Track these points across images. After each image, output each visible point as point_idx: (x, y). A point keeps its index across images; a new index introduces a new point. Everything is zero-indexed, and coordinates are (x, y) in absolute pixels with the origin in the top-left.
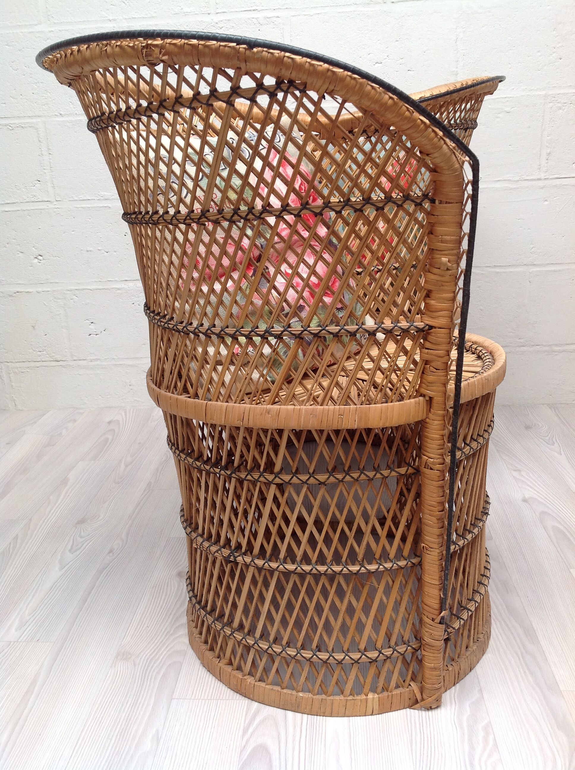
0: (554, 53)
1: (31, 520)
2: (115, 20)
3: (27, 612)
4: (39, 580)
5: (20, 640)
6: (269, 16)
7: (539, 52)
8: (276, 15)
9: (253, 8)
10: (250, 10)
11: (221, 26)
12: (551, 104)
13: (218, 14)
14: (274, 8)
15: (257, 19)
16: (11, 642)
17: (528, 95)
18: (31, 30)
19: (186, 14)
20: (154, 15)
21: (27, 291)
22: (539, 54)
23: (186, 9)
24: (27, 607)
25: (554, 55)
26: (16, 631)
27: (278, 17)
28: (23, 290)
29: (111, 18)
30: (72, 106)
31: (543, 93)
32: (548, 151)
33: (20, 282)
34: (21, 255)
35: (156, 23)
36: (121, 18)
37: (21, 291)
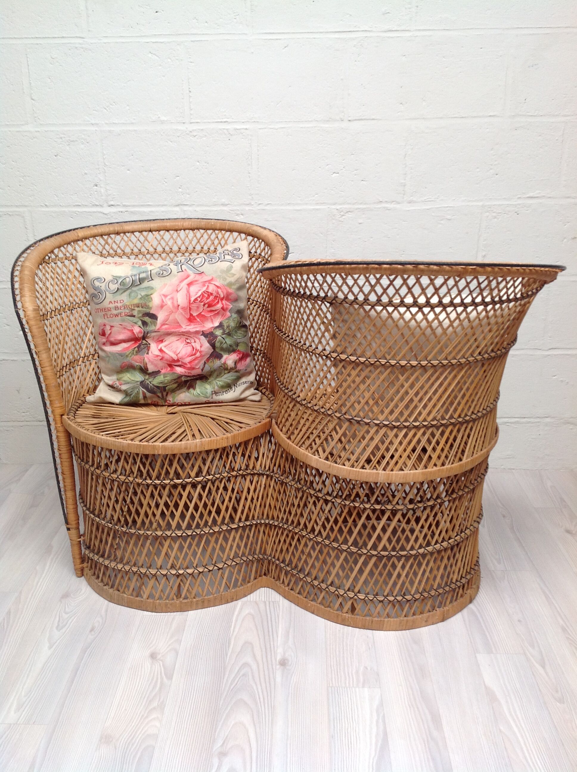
0: (491, 169)
1: (21, 592)
2: (97, 124)
3: (23, 693)
5: (18, 723)
6: (238, 127)
7: (478, 168)
8: (245, 127)
9: (225, 120)
10: (221, 122)
11: (195, 134)
12: (487, 214)
13: (193, 124)
14: (243, 121)
15: (227, 129)
16: (11, 724)
17: (468, 205)
18: (19, 129)
19: (162, 122)
20: (134, 121)
21: (12, 359)
22: (478, 170)
23: (163, 118)
24: (23, 688)
25: (491, 171)
26: (15, 713)
27: (246, 129)
28: (8, 358)
29: (93, 122)
30: (56, 198)
31: (481, 204)
32: (484, 253)
33: (6, 351)
34: (7, 327)
35: (135, 129)
36: (103, 123)
37: (6, 358)
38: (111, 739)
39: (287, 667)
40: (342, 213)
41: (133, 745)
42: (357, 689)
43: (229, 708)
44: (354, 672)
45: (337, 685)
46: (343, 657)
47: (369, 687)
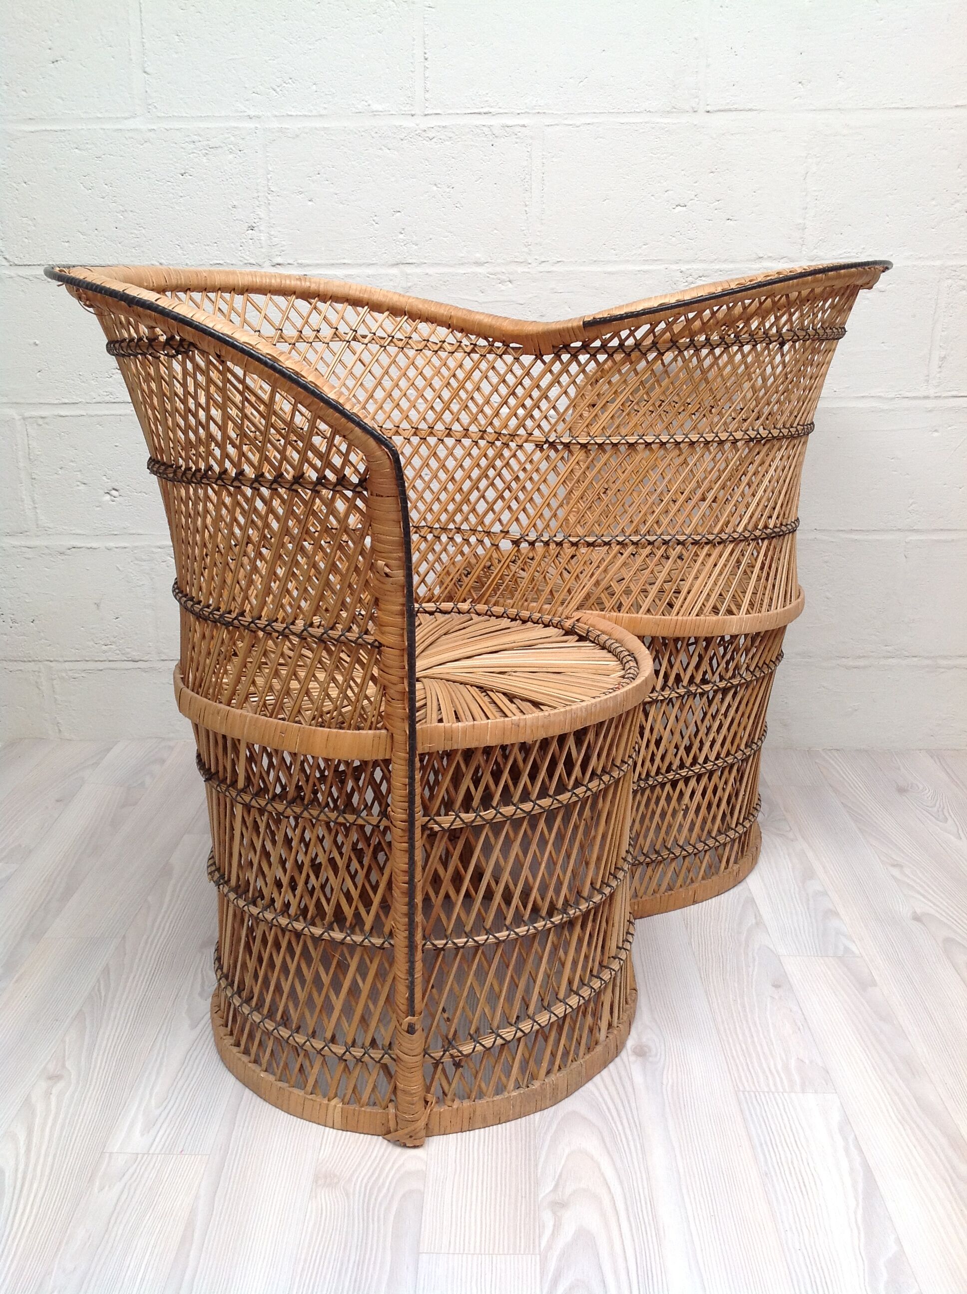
0: (958, 201)
2: (259, 117)
3: (153, 1102)
4: (160, 1048)
5: (151, 1152)
6: (510, 123)
7: (933, 199)
8: (522, 122)
9: (485, 110)
10: (479, 113)
11: (431, 135)
12: (950, 281)
13: (429, 117)
14: (519, 112)
15: (490, 127)
16: (138, 1154)
17: (915, 266)
18: (120, 127)
19: (375, 114)
20: (323, 112)
21: (89, 545)
22: (934, 203)
23: (376, 107)
24: (151, 1093)
25: (957, 205)
26: (142, 1135)
27: (524, 126)
28: (82, 545)
29: (252, 113)
30: (180, 252)
31: (938, 263)
32: (943, 353)
33: (79, 532)
34: (82, 487)
35: (326, 126)
36: (269, 114)
37: (79, 545)
38: (336, 1180)
39: (651, 1059)
40: (690, 279)
41: (379, 1191)
42: (793, 1095)
43: (554, 1127)
44: (779, 1067)
45: (753, 1089)
46: (753, 1042)
47: (816, 1092)
